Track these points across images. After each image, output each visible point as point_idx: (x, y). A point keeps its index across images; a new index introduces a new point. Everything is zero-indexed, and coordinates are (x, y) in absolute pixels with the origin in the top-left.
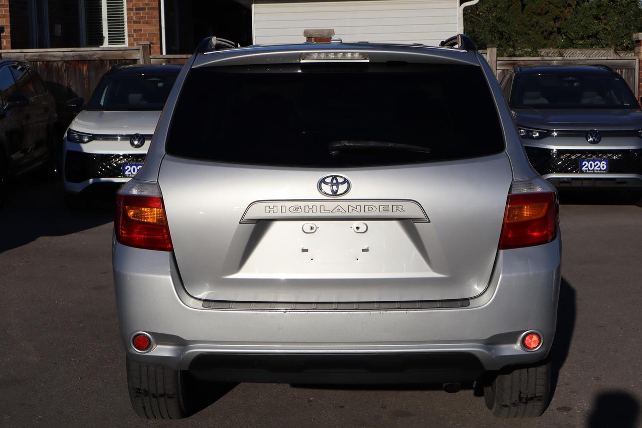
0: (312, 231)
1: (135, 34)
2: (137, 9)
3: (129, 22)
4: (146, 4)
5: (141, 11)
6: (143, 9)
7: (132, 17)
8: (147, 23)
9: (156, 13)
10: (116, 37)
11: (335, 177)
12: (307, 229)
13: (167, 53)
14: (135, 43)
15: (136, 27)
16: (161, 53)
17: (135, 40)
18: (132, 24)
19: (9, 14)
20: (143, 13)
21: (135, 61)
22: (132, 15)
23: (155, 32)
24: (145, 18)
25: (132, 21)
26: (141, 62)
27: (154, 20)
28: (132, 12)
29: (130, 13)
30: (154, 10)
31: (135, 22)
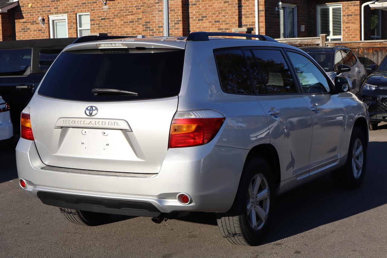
0: (85, 134)
1: (346, 29)
2: (348, 15)
3: (343, 23)
4: (353, 12)
5: (350, 17)
6: (351, 15)
7: (345, 20)
8: (353, 23)
9: (358, 17)
10: (337, 31)
11: (92, 107)
12: (84, 133)
13: (365, 39)
14: (346, 34)
15: (347, 25)
16: (361, 39)
17: (346, 33)
18: (345, 24)
19: (264, 20)
20: (351, 17)
21: (318, 45)
22: (345, 19)
23: (357, 28)
24: (352, 20)
25: (345, 22)
26: (321, 45)
27: (357, 21)
28: (345, 17)
29: (344, 18)
30: (357, 16)
31: (347, 23)
